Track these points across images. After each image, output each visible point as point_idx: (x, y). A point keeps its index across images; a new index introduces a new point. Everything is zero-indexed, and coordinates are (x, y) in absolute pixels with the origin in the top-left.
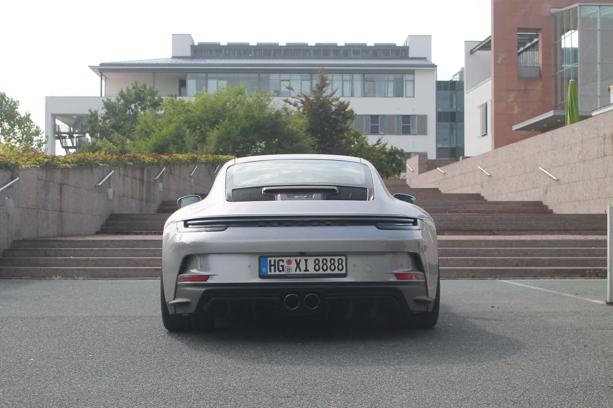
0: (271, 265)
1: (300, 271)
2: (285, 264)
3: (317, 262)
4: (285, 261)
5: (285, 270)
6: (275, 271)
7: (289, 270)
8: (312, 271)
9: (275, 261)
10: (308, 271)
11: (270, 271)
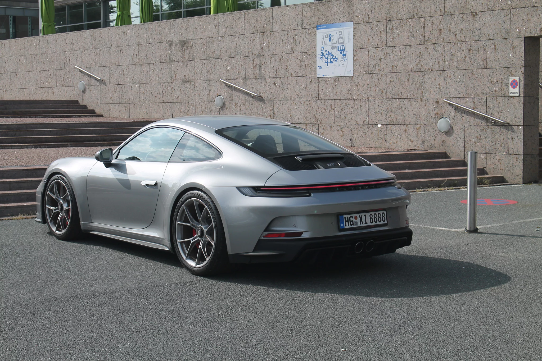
0: (346, 221)
1: (363, 224)
2: (353, 219)
3: (371, 216)
4: (354, 217)
5: (354, 224)
6: (349, 225)
7: (356, 223)
8: (369, 224)
9: (348, 217)
10: (367, 223)
11: (346, 226)
